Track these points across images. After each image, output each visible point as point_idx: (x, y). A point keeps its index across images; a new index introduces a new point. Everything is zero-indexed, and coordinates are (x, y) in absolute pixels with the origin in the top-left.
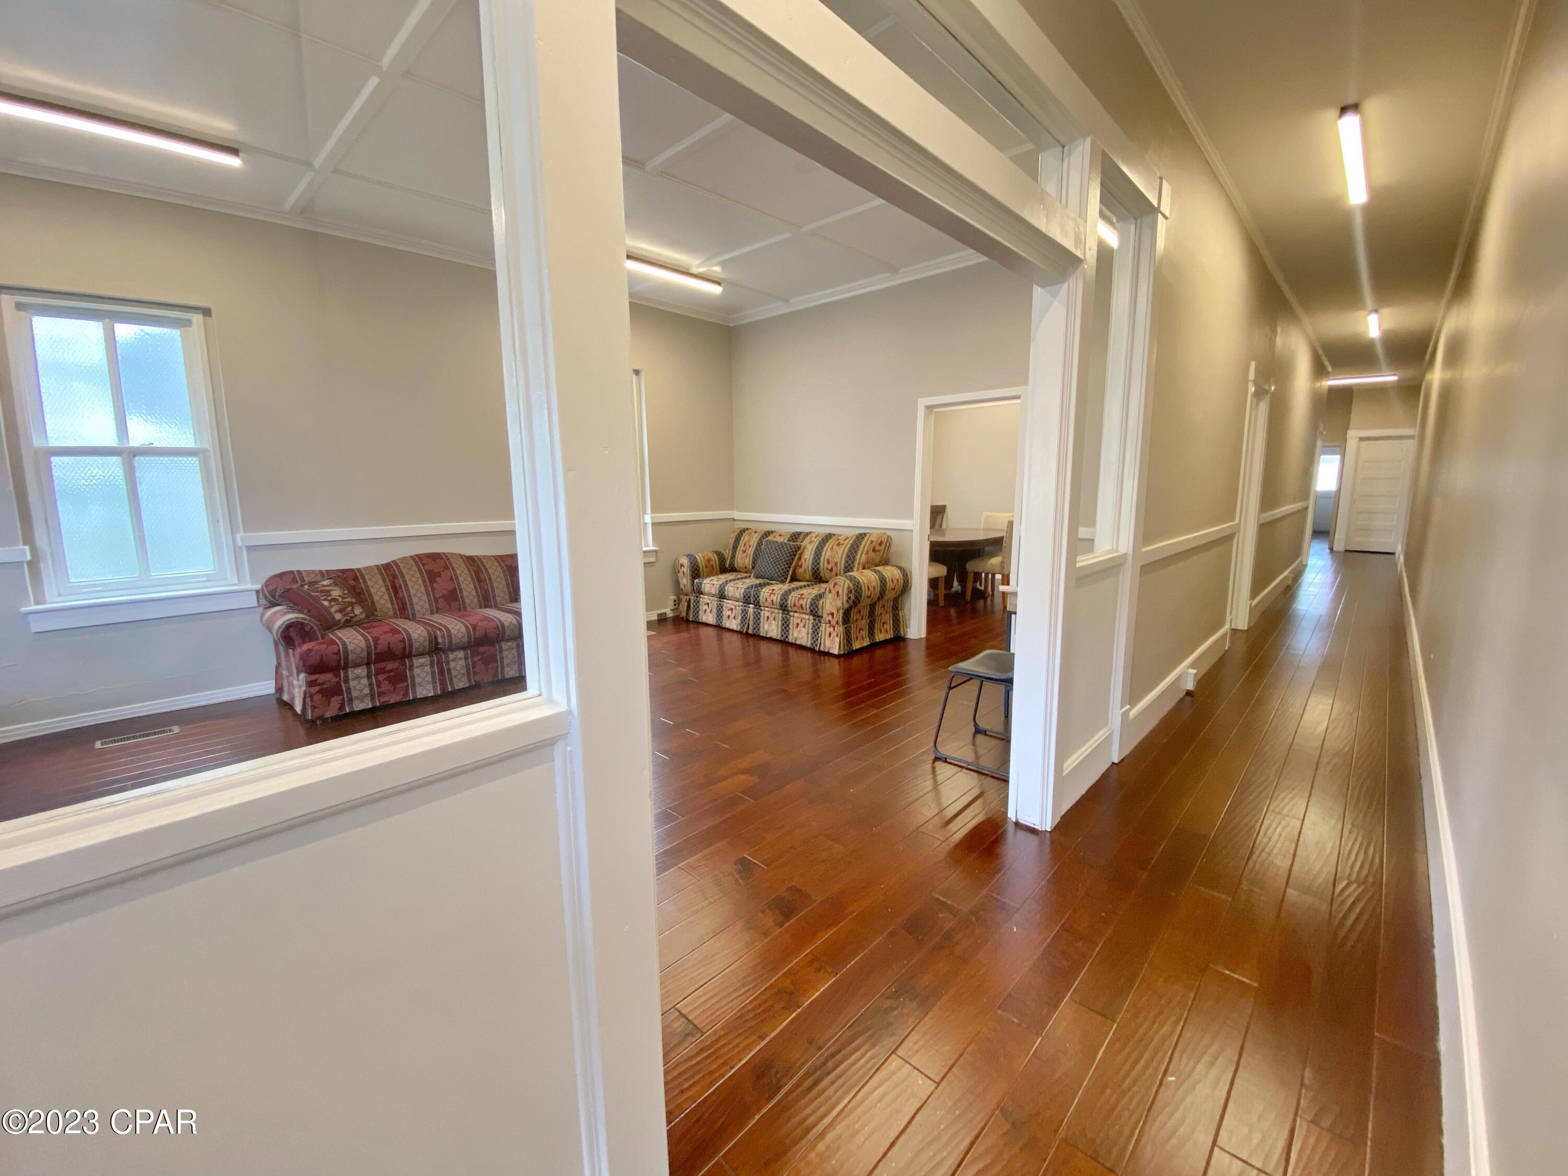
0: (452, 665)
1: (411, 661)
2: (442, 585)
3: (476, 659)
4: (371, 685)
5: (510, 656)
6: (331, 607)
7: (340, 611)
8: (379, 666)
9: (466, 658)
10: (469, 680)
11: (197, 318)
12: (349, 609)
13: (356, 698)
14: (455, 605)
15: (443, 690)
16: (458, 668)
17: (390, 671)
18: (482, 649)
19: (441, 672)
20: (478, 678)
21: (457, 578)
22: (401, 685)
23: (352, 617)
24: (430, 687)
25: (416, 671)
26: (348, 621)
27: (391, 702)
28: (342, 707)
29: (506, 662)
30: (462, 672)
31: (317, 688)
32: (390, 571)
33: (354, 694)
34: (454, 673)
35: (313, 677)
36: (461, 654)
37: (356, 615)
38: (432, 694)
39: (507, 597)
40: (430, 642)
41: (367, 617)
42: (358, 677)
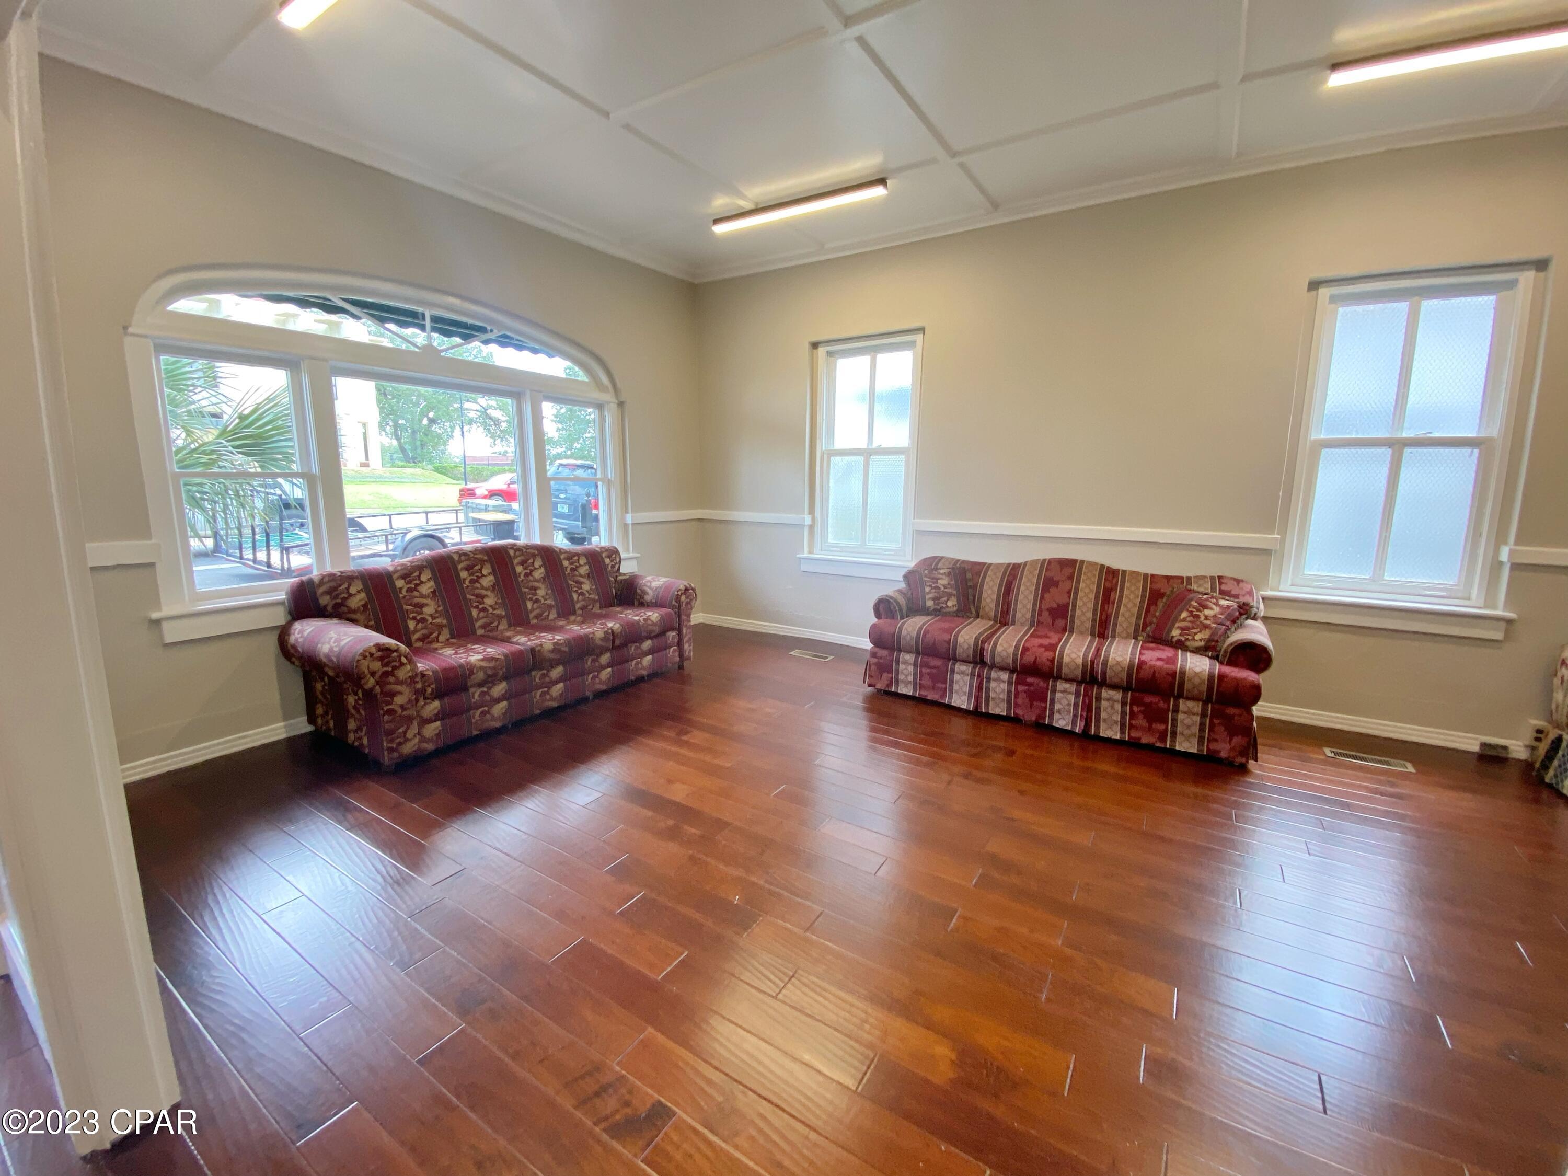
0: (993, 684)
1: (954, 664)
2: (1056, 597)
3: (1021, 688)
4: (915, 674)
5: (1065, 702)
6: (930, 592)
7: (934, 599)
8: (926, 659)
9: (1010, 683)
10: (1009, 709)
11: (919, 337)
12: (945, 599)
13: (903, 681)
14: (1060, 623)
15: (977, 706)
16: (998, 690)
17: (934, 668)
18: (1030, 680)
19: (980, 688)
20: (1020, 712)
21: (1076, 593)
22: (940, 685)
23: (942, 608)
24: (965, 698)
25: (957, 677)
26: (935, 610)
27: (929, 698)
28: (890, 685)
29: (1057, 706)
30: (1001, 696)
31: (875, 660)
32: (1013, 572)
33: (901, 677)
34: (992, 695)
35: (877, 650)
36: (1005, 676)
37: (947, 607)
38: (964, 707)
39: (1132, 630)
40: (975, 651)
41: (958, 611)
42: (905, 663)
